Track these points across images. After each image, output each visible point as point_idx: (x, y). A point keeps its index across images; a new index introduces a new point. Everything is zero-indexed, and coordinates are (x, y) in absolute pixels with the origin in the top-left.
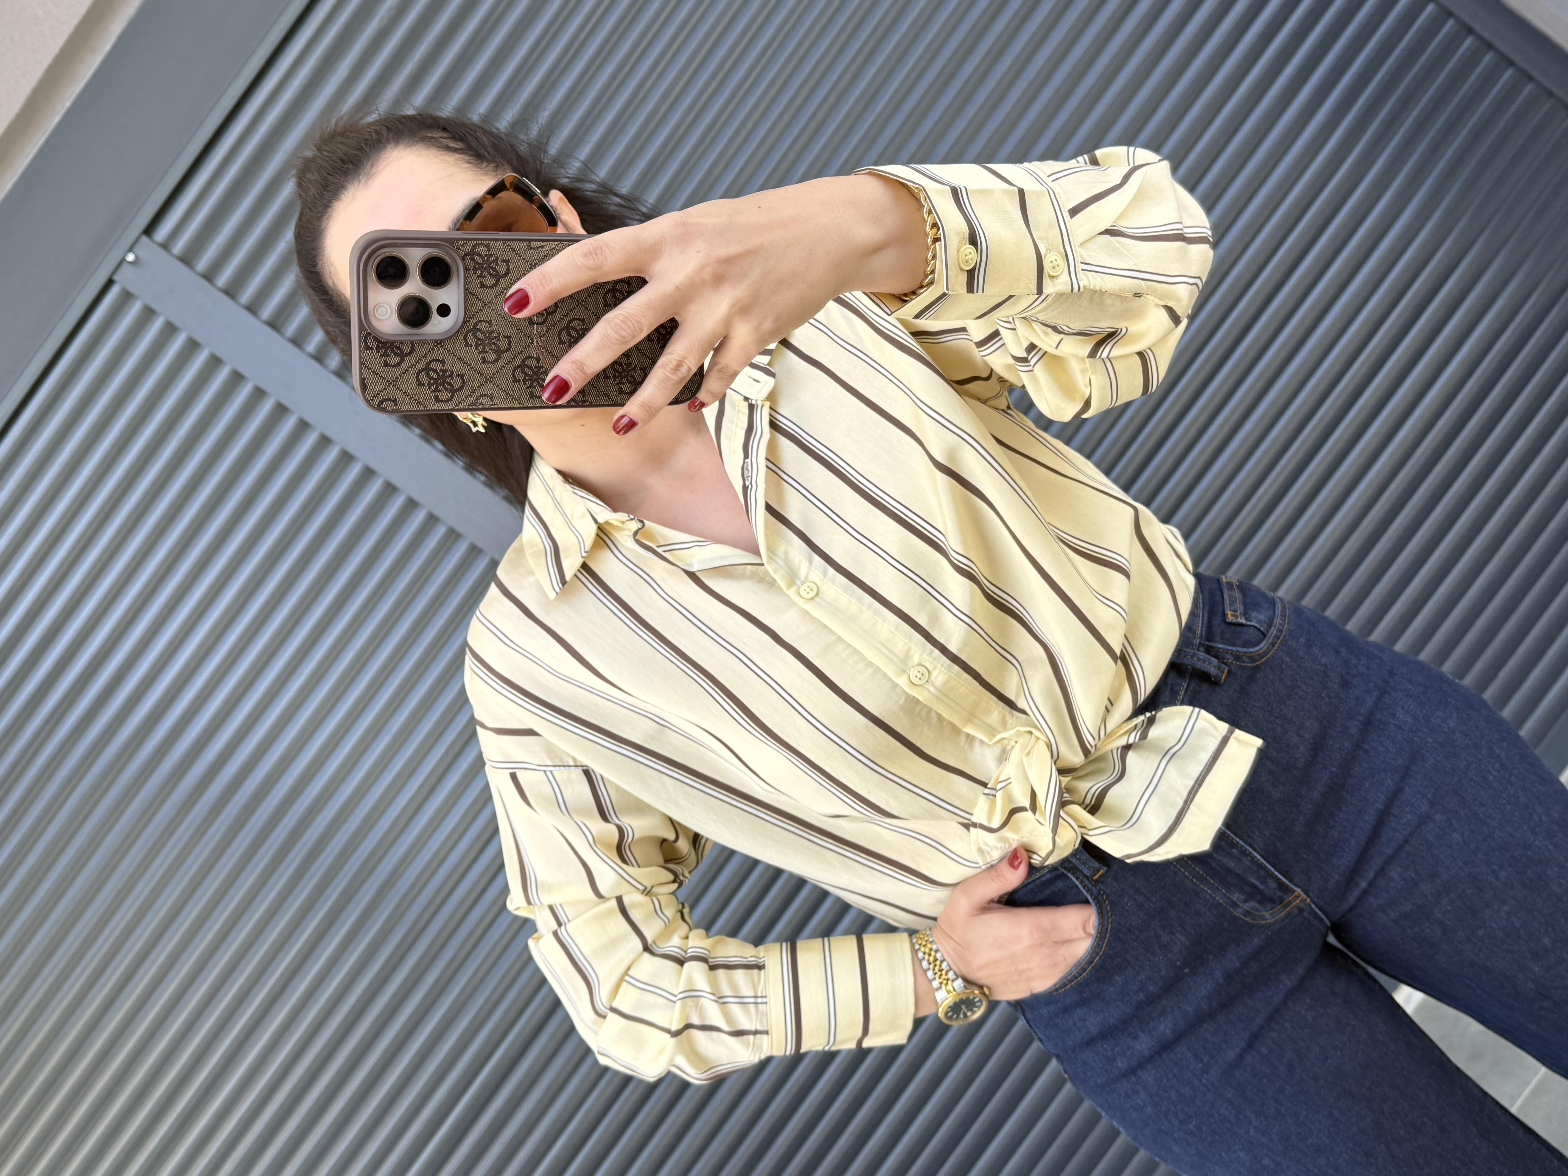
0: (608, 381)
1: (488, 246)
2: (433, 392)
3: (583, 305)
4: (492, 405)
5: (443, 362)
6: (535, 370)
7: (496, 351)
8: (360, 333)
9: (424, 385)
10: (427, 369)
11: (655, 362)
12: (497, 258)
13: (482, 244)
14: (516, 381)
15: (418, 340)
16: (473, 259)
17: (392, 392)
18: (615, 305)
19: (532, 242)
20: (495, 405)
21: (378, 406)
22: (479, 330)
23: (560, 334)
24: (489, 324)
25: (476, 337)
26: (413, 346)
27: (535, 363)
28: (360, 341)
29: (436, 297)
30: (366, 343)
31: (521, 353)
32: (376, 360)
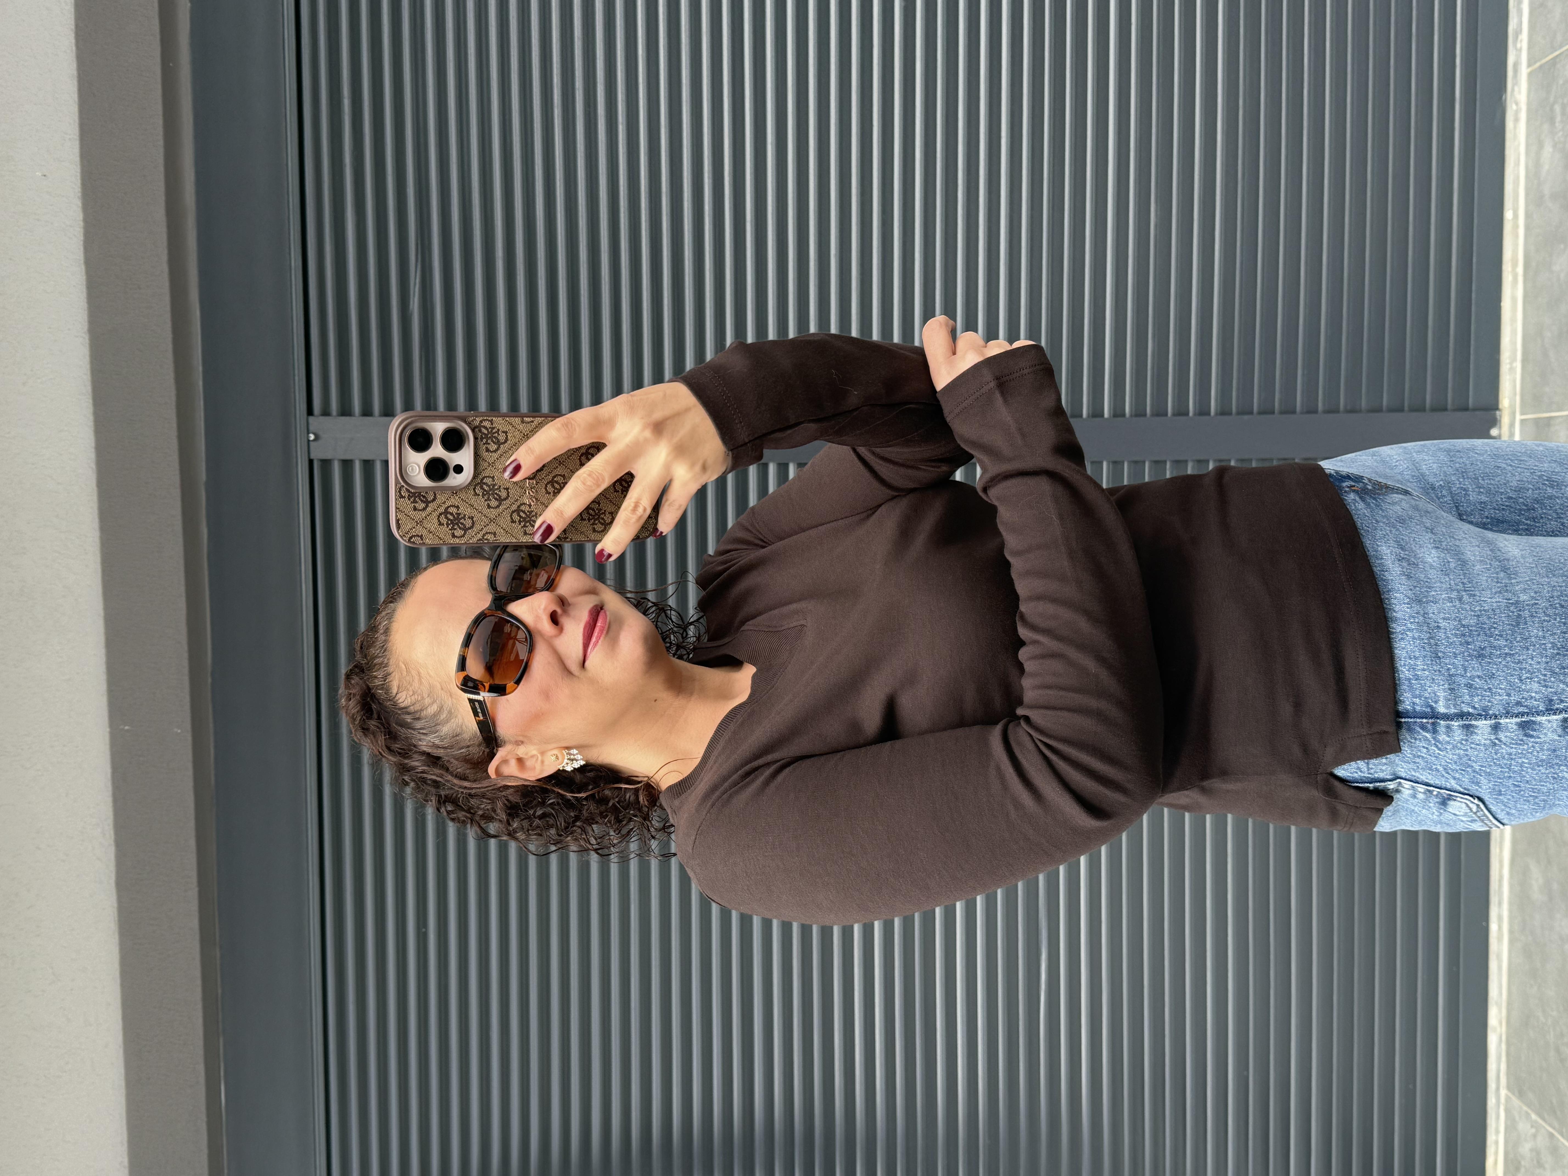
0: (585, 523)
1: (491, 421)
2: (450, 530)
3: (563, 465)
5: (458, 507)
6: (528, 513)
7: (498, 500)
8: (396, 485)
9: (443, 524)
10: (446, 512)
11: (619, 508)
12: (499, 430)
13: (487, 420)
14: (513, 521)
15: (439, 491)
17: (419, 530)
19: (524, 418)
21: (409, 540)
22: (484, 484)
23: (546, 486)
24: (492, 479)
25: (483, 489)
26: (435, 495)
27: (527, 508)
28: (396, 491)
29: (454, 458)
30: (401, 493)
31: (517, 501)
32: (407, 506)
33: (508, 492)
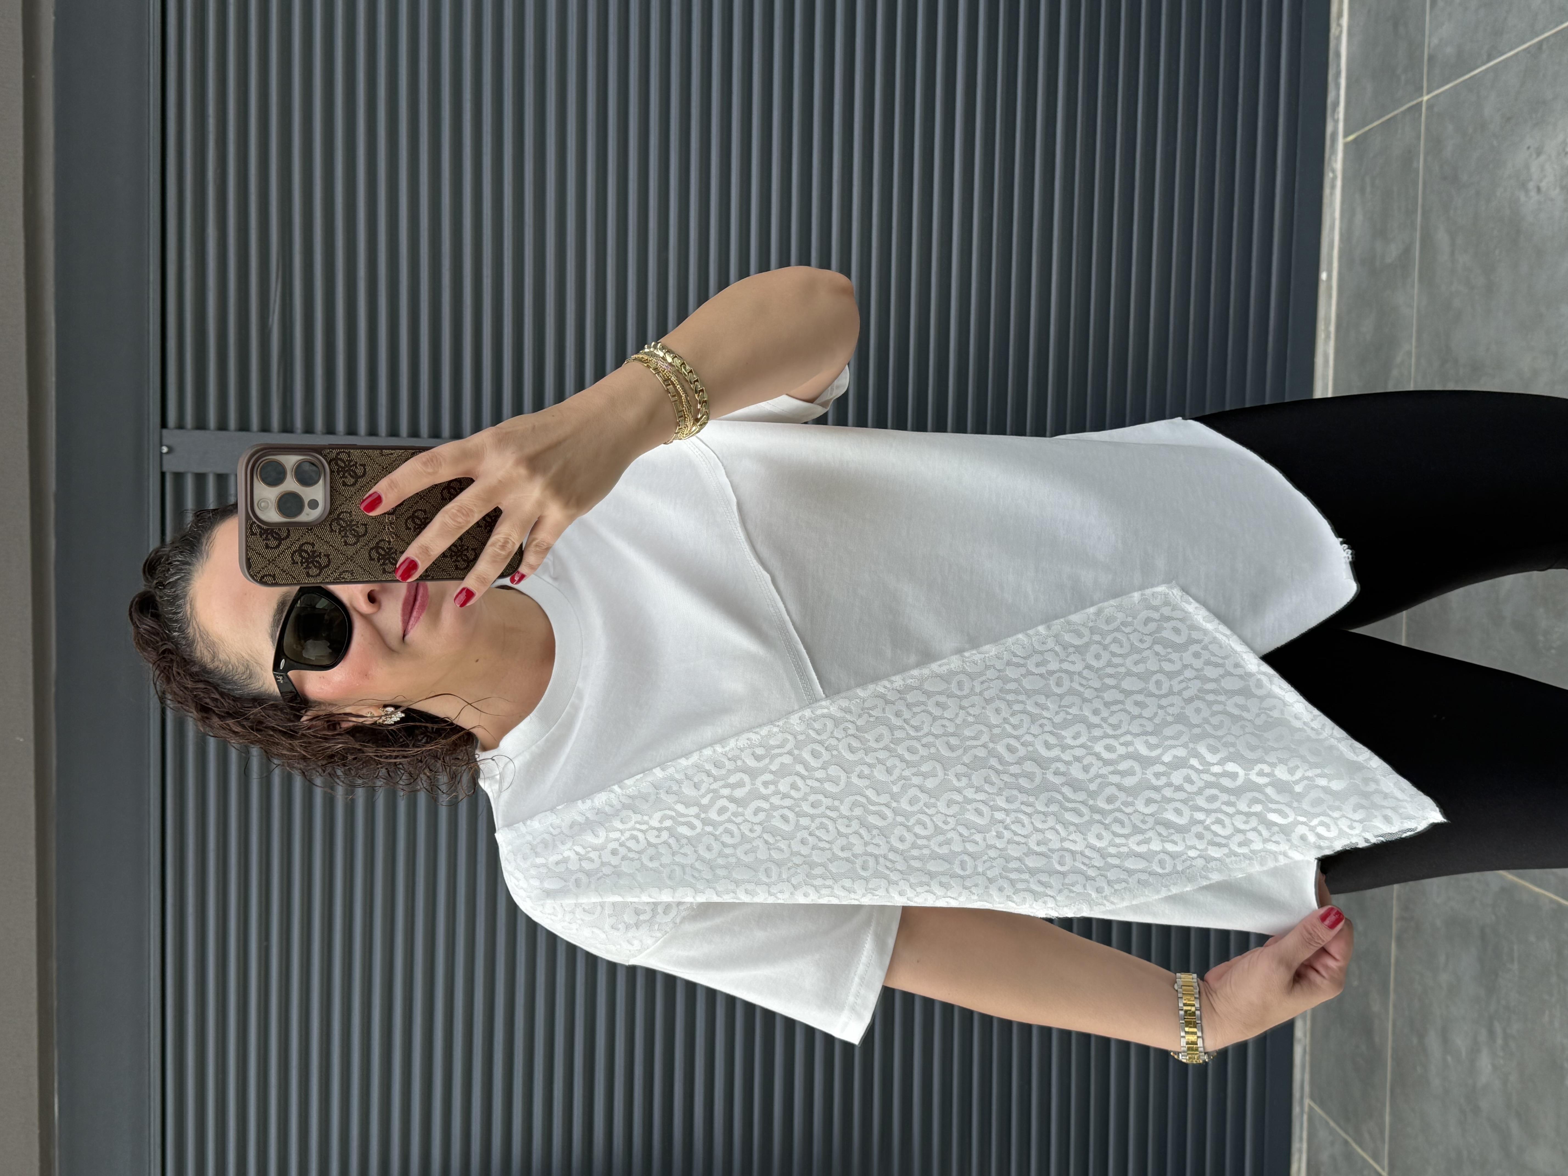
1: (349, 454)
2: (304, 568)
3: (425, 499)
5: (313, 545)
6: (387, 550)
7: (355, 536)
8: (247, 521)
9: (297, 563)
10: (300, 550)
12: (356, 463)
13: (344, 452)
14: (371, 559)
15: (293, 527)
16: (337, 464)
17: (271, 569)
18: (451, 499)
19: (384, 450)
20: (354, 579)
21: (261, 580)
22: (341, 519)
23: (406, 521)
24: (350, 514)
25: (339, 525)
26: (289, 531)
27: (387, 545)
29: (308, 493)
30: (251, 530)
31: (375, 537)
32: (259, 543)
33: (366, 528)
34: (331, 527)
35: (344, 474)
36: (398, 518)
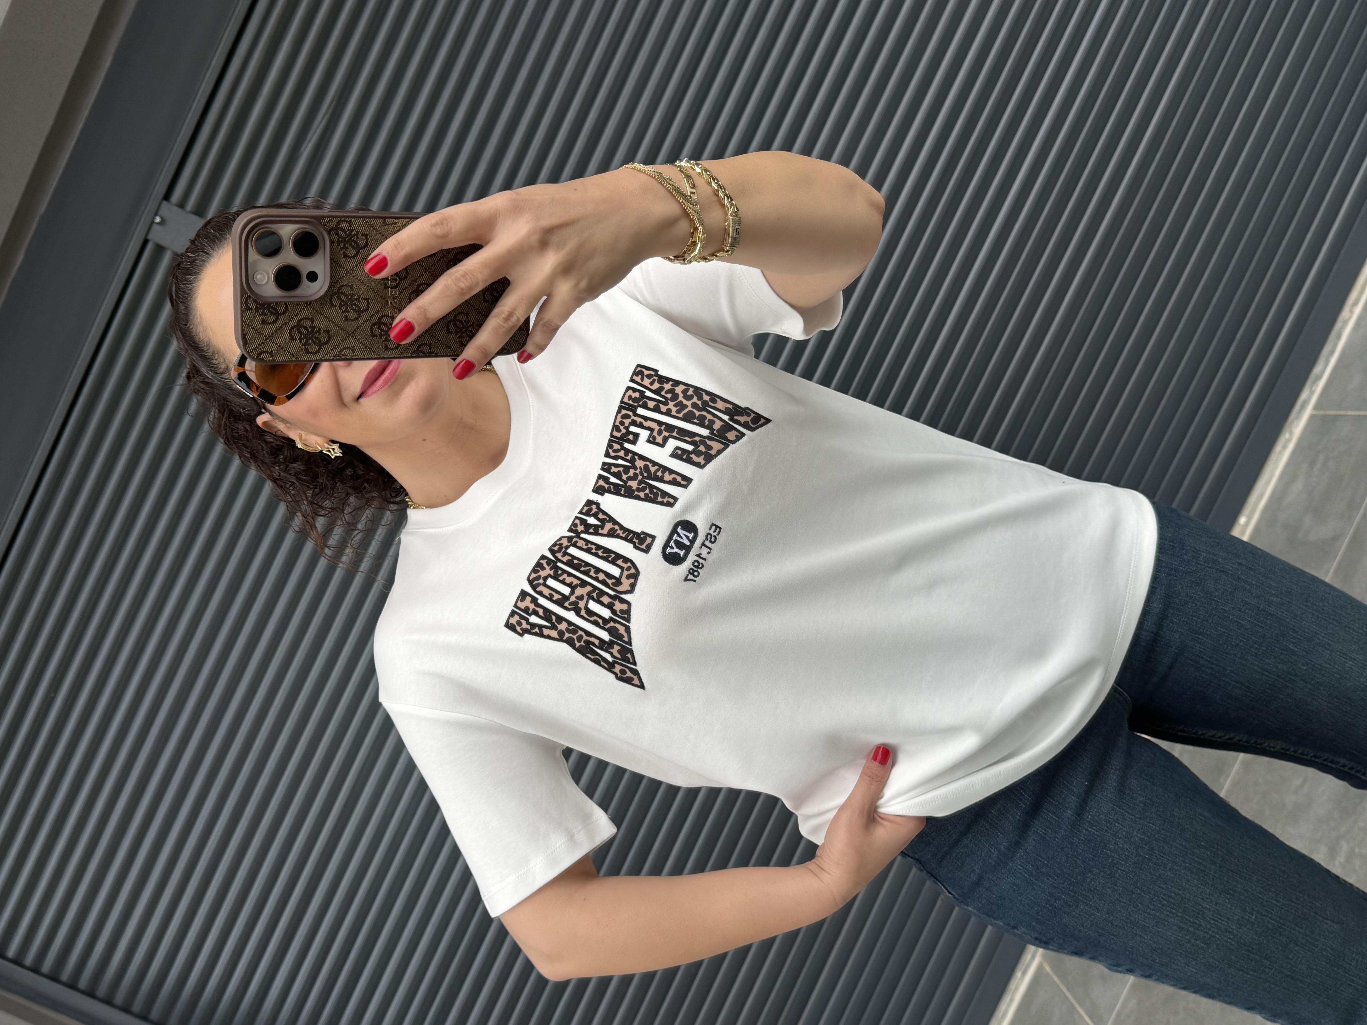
0: (451, 336)
1: (349, 224)
2: (303, 345)
3: (429, 272)
4: (354, 356)
5: (312, 320)
7: (357, 311)
8: (242, 296)
9: (296, 339)
10: (299, 326)
12: (358, 232)
13: (344, 221)
14: (373, 335)
15: (291, 302)
17: (268, 346)
19: (387, 220)
20: (356, 356)
21: (257, 357)
22: (343, 293)
24: (351, 288)
25: (339, 299)
26: (287, 306)
28: (242, 303)
29: (306, 265)
30: (247, 305)
31: (377, 313)
32: (255, 318)
33: (368, 303)
34: (331, 302)
35: (345, 245)
36: (401, 292)
